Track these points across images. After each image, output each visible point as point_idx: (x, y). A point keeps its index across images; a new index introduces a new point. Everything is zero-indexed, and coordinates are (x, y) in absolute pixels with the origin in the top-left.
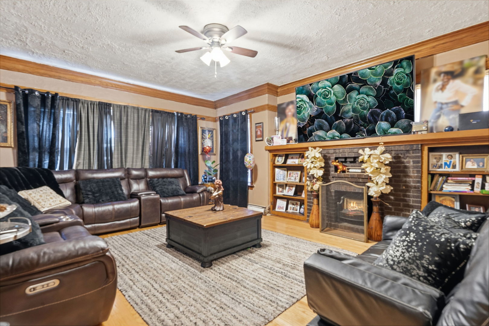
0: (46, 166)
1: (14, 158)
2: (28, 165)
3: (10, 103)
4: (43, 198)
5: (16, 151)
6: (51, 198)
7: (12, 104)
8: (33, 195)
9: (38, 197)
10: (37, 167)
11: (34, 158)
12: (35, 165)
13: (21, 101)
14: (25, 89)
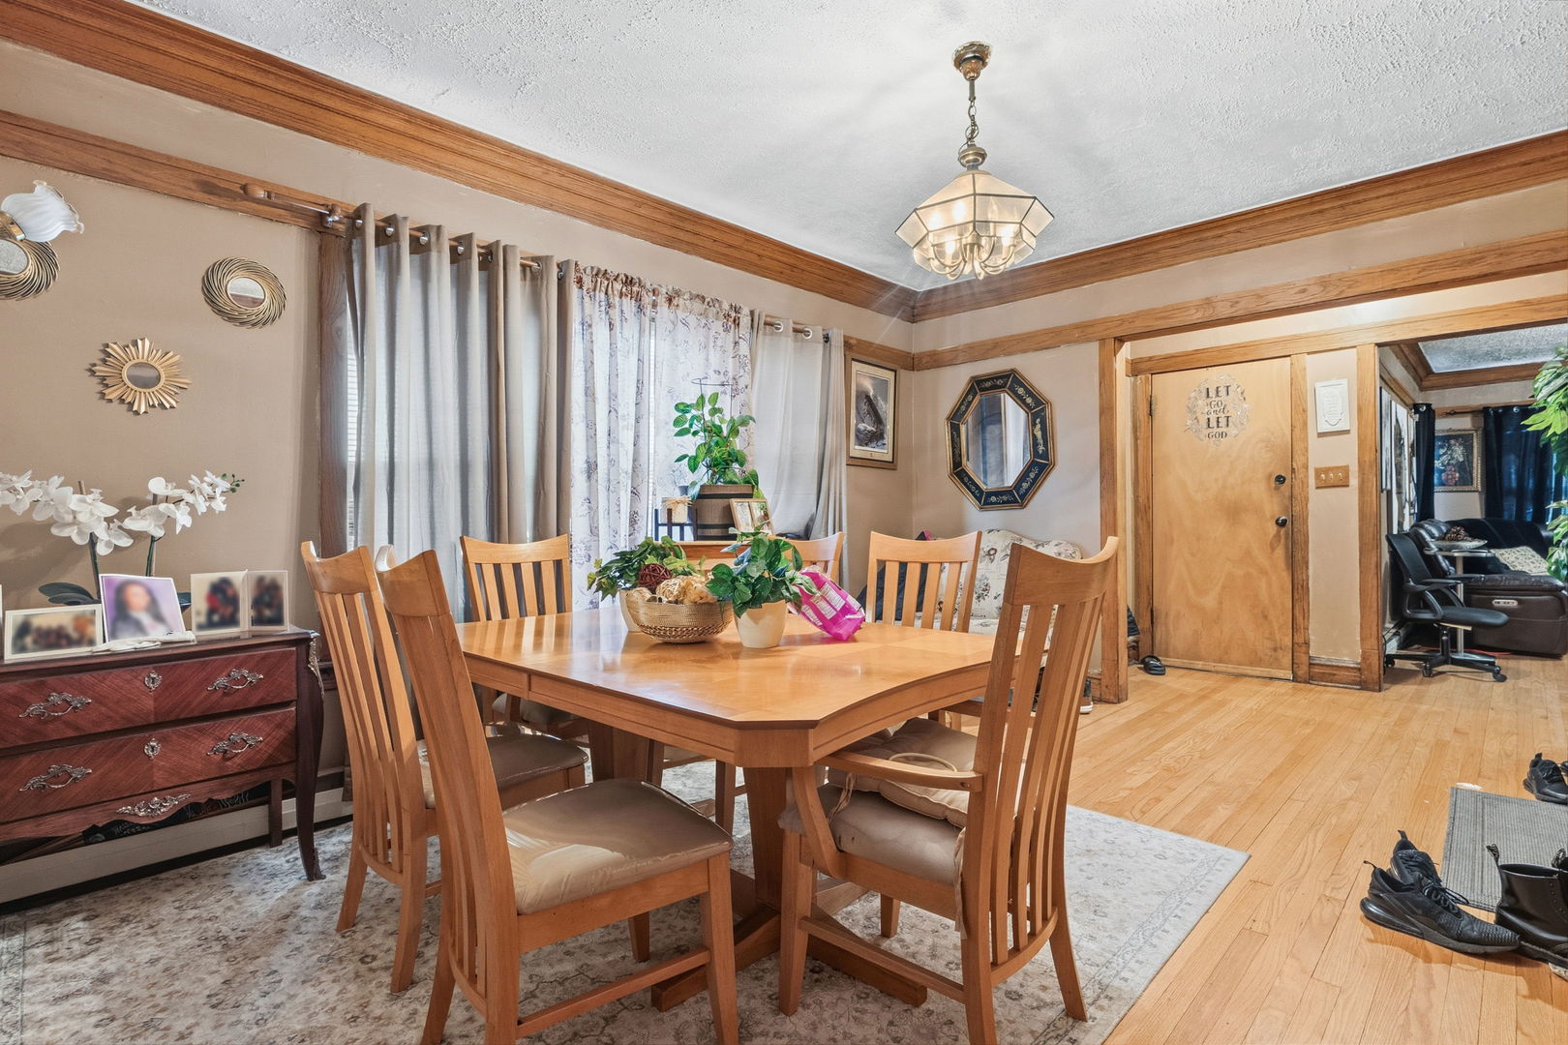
0: (1529, 518)
1: (1481, 508)
2: (1501, 516)
3: (1476, 431)
4: (1519, 561)
5: (1483, 496)
6: (1533, 563)
7: (1480, 432)
8: (1506, 555)
9: (1513, 559)
10: (1513, 518)
11: (1510, 507)
12: (1511, 516)
13: (1492, 425)
14: (1499, 408)
